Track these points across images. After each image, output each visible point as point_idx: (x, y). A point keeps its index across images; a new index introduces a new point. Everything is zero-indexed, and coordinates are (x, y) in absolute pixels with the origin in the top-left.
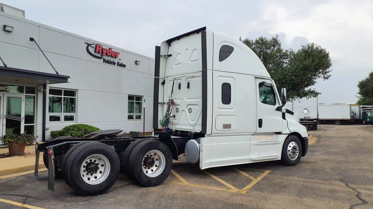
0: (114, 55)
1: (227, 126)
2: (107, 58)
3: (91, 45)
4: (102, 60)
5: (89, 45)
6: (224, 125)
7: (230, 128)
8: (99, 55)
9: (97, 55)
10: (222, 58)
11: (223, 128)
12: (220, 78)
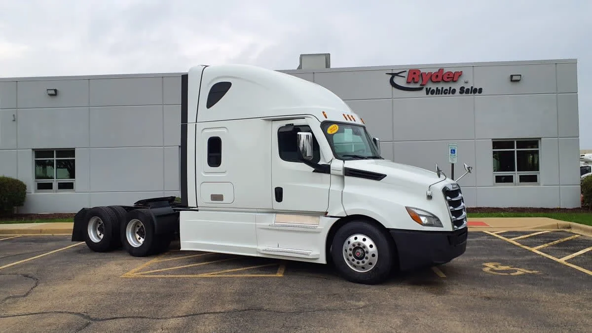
0: (448, 78)
1: (217, 198)
2: (433, 87)
3: (399, 75)
4: (424, 91)
5: (394, 75)
6: (212, 196)
7: (222, 200)
8: (418, 86)
9: (412, 86)
10: (211, 102)
11: (212, 200)
12: (206, 131)
